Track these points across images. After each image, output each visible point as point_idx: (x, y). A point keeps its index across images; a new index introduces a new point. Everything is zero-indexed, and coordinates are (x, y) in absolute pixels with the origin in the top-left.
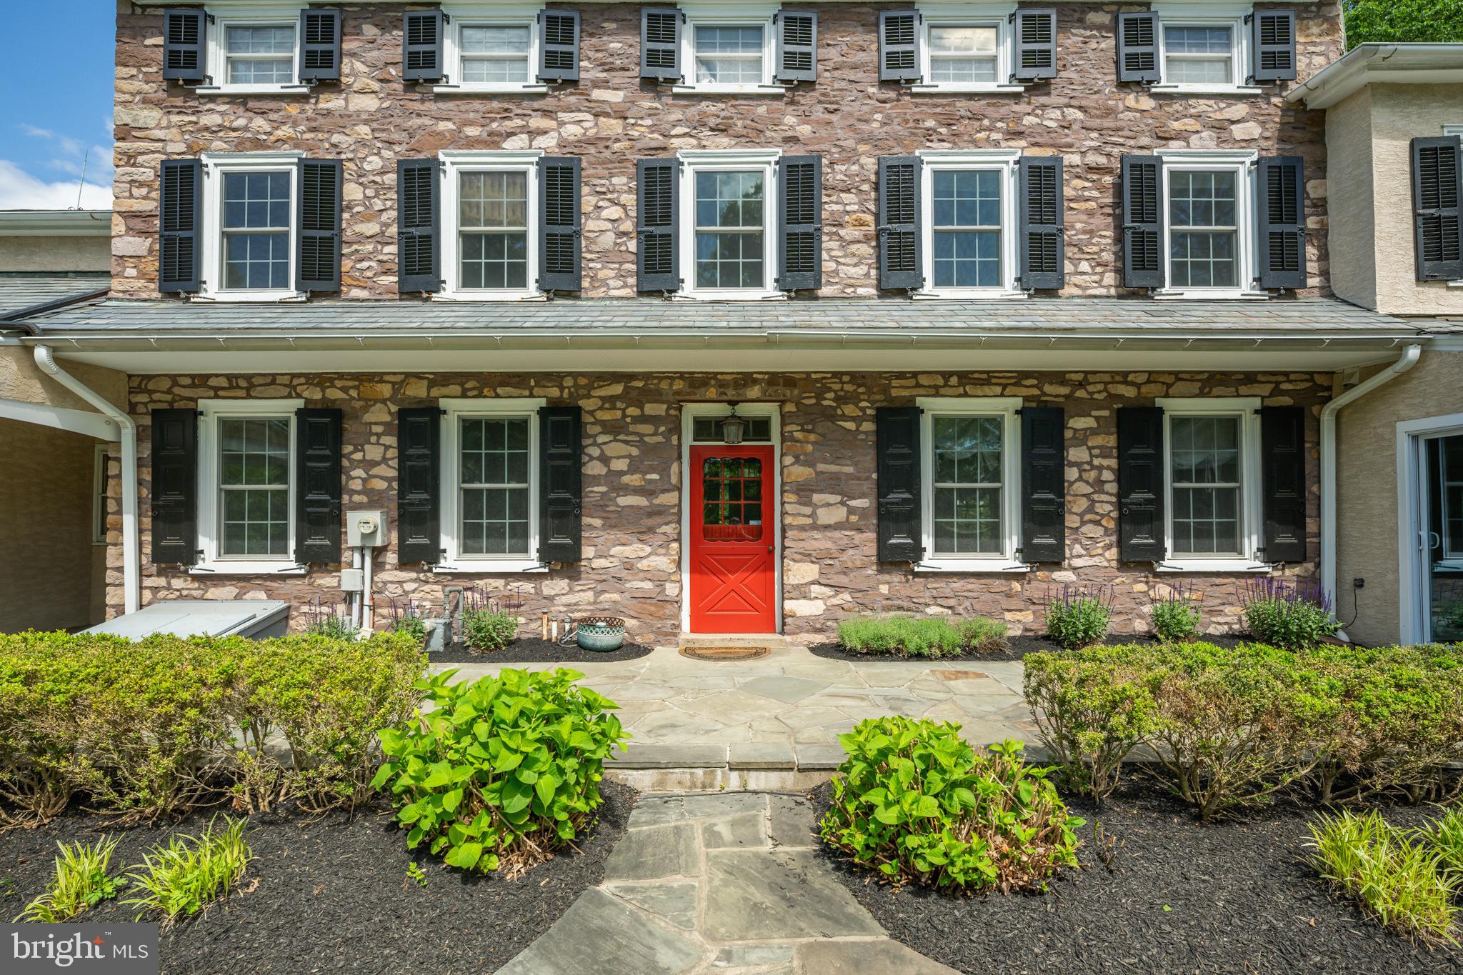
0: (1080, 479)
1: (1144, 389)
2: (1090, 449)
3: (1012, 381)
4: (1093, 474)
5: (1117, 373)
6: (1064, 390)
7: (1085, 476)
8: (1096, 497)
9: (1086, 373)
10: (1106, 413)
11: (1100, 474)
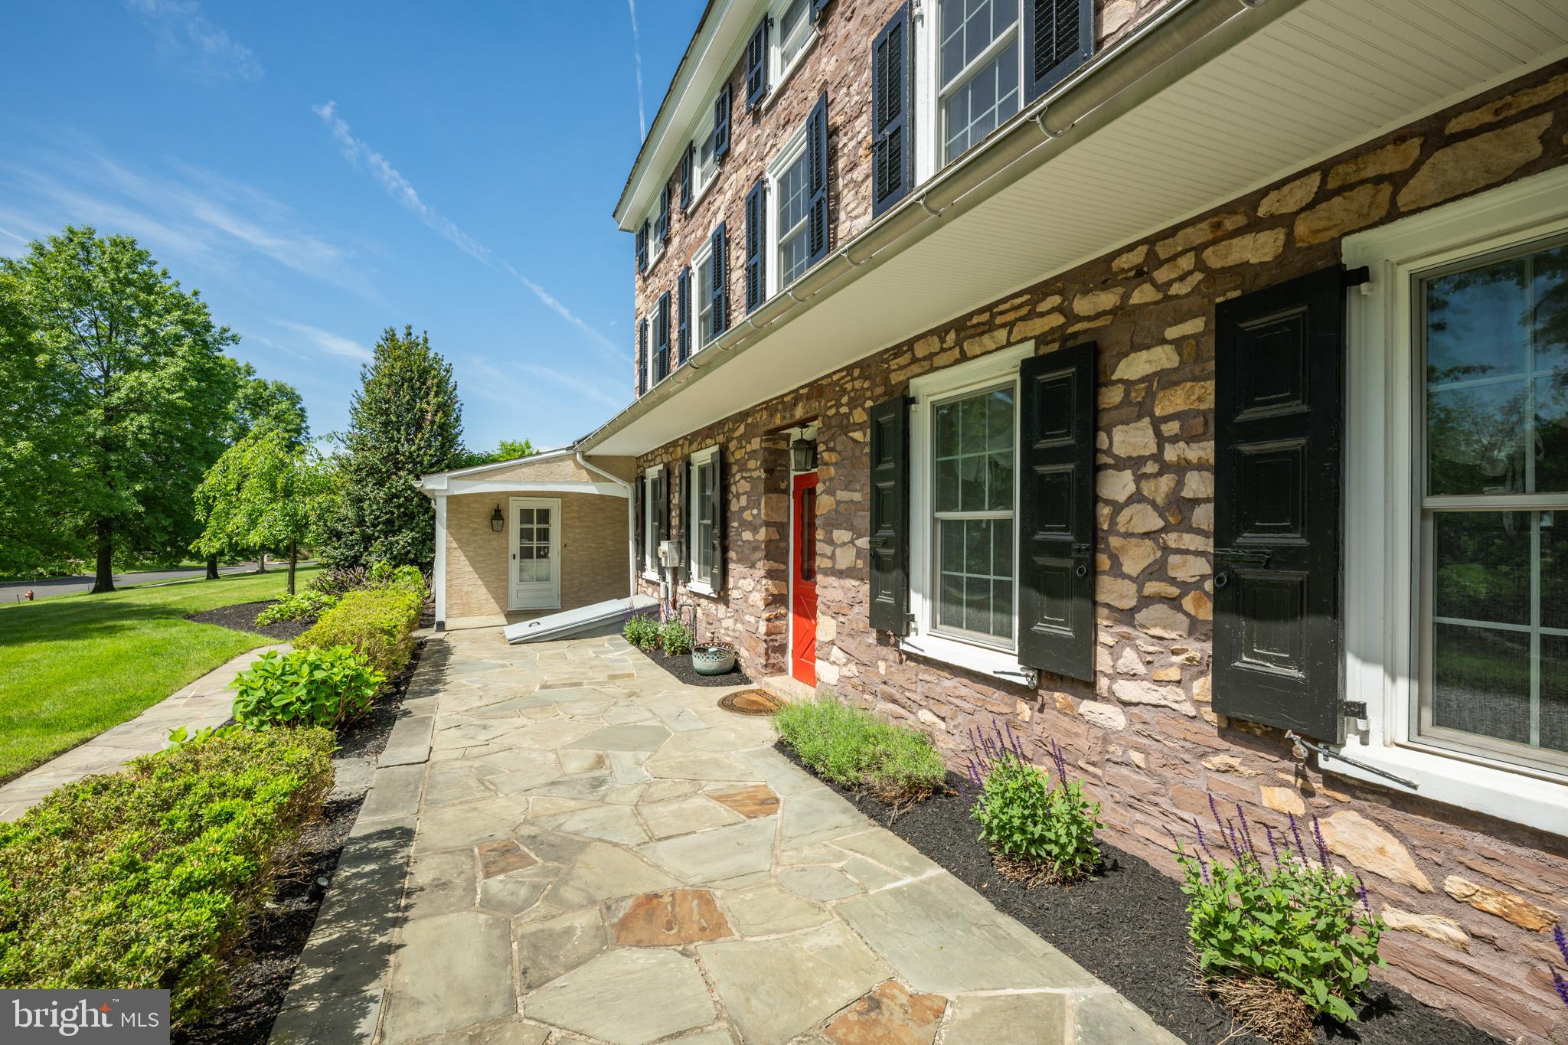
0: (1137, 498)
1: (1301, 229)
2: (1157, 423)
3: (1024, 311)
4: (1166, 482)
5: (1229, 209)
6: (1107, 300)
7: (1147, 488)
8: (1172, 539)
9: (1151, 241)
10: (1194, 326)
11: (1180, 484)
